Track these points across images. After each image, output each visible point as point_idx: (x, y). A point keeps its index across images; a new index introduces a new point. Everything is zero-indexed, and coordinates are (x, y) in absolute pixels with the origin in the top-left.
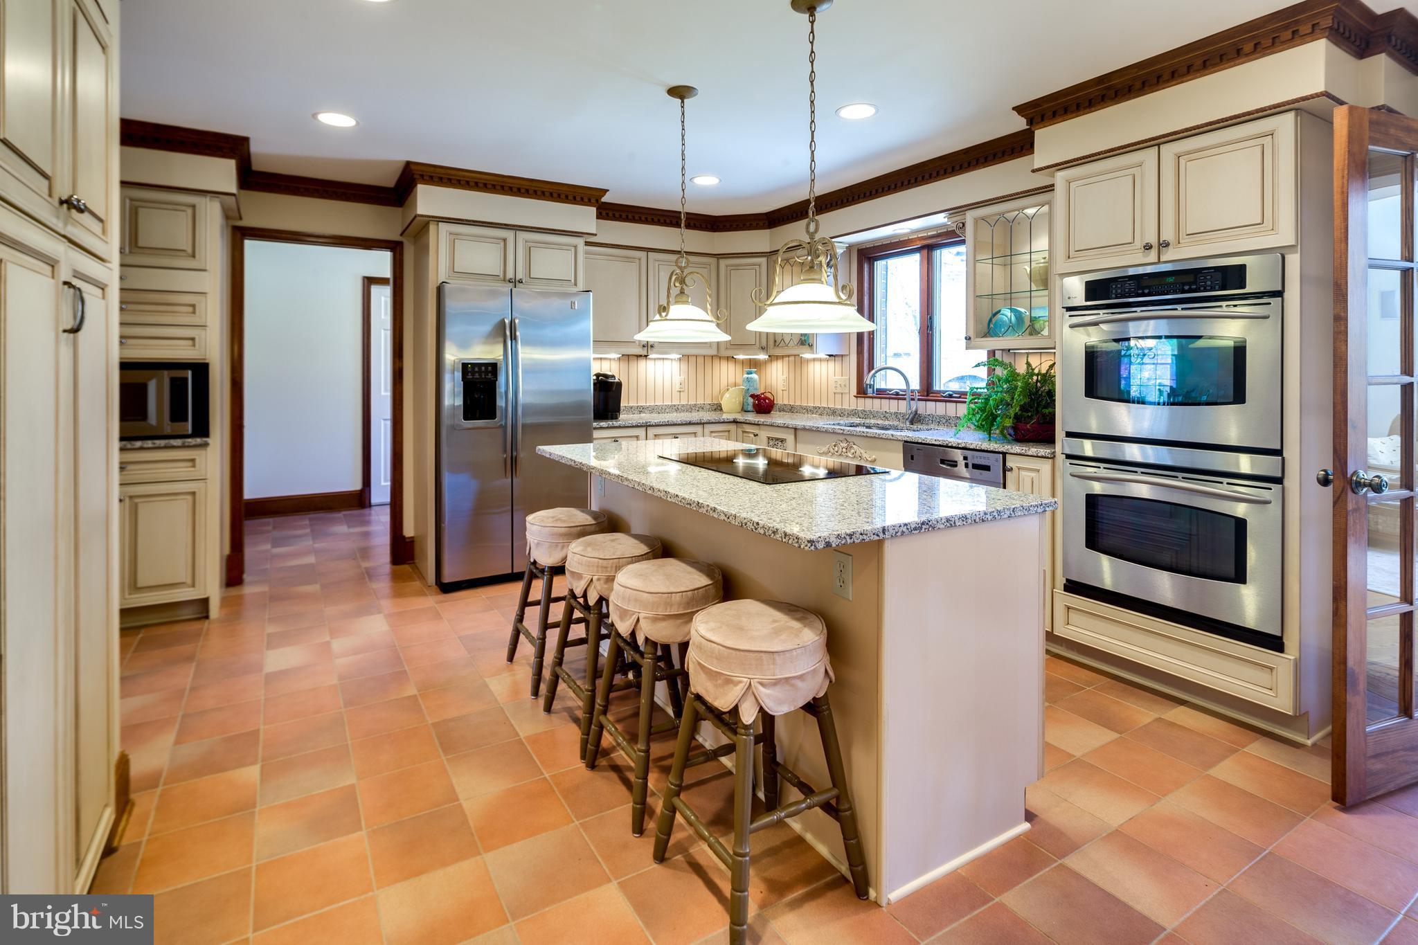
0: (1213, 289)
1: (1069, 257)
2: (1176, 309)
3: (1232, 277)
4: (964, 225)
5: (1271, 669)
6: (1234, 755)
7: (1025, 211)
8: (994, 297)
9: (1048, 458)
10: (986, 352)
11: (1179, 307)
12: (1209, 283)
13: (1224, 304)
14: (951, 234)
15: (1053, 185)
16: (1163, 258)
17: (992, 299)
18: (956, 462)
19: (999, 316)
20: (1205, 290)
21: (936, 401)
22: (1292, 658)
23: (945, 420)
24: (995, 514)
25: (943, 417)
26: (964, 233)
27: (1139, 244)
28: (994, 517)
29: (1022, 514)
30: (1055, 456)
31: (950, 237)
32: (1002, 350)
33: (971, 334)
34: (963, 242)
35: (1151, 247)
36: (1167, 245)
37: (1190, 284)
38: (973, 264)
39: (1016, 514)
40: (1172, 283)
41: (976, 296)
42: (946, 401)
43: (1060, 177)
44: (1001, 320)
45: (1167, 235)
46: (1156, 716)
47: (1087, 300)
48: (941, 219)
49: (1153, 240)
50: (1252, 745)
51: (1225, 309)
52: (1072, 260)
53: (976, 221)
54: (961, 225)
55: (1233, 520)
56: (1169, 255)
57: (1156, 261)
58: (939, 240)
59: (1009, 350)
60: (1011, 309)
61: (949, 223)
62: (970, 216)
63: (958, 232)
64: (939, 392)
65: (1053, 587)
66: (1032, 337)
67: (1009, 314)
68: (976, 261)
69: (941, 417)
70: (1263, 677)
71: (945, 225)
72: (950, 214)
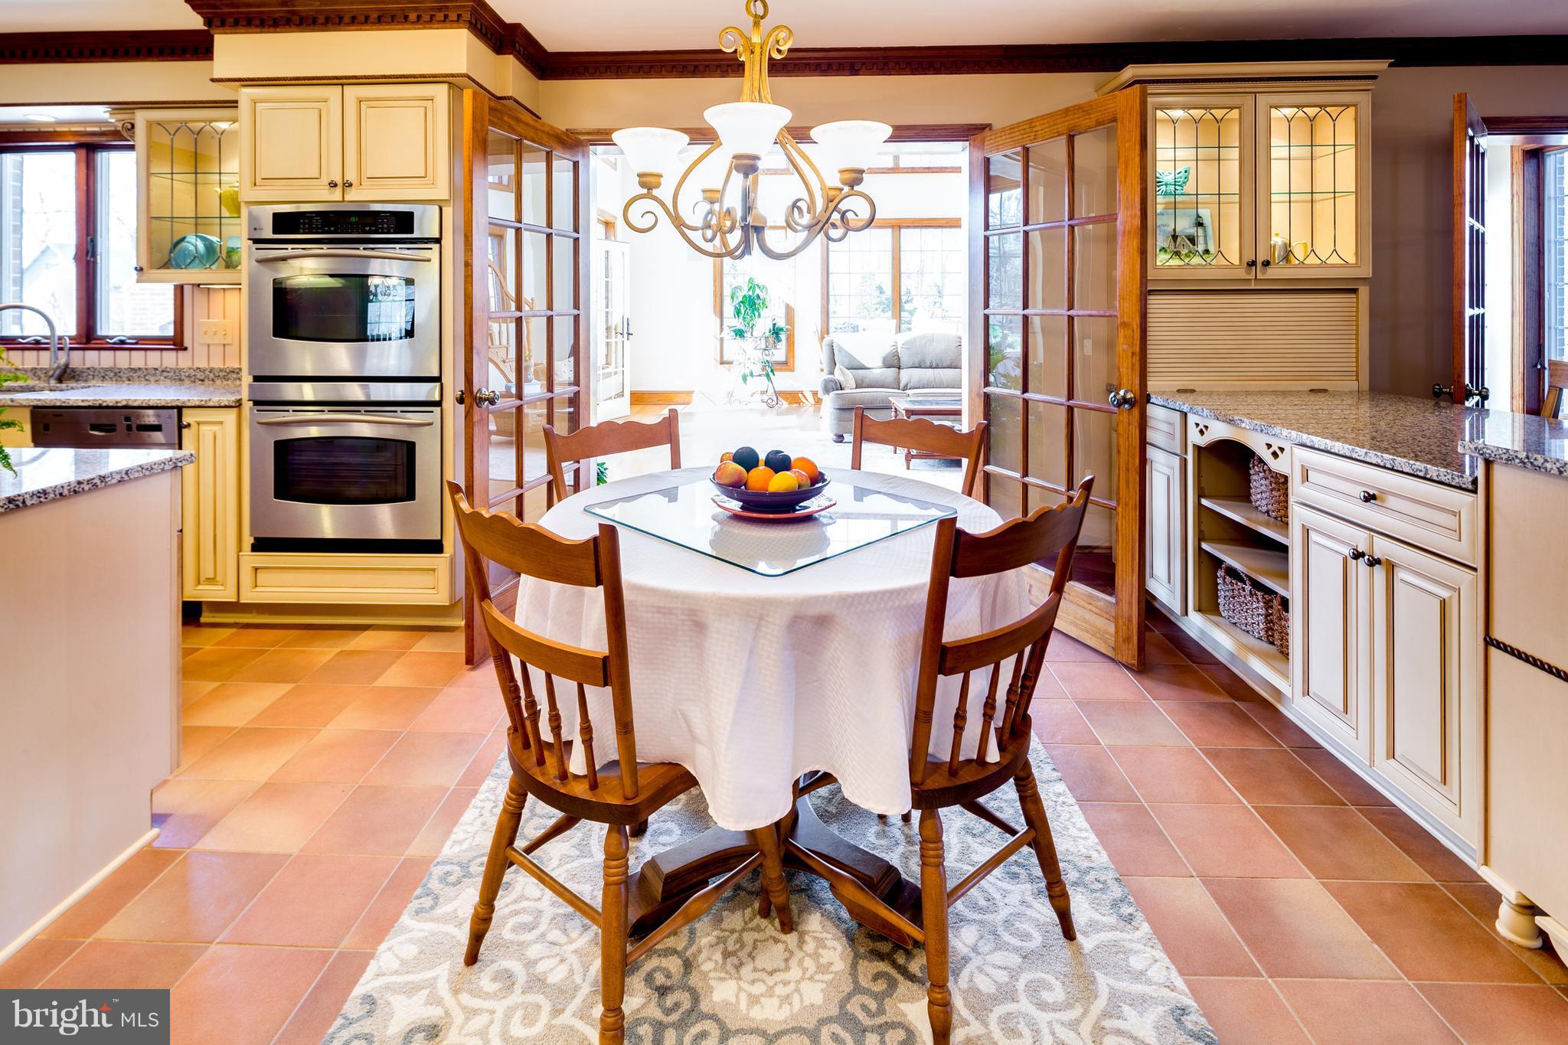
0: (389, 232)
1: (255, 185)
2: (358, 249)
3: (403, 222)
4: (133, 126)
5: (434, 570)
6: (401, 659)
7: (213, 124)
8: (175, 220)
9: (232, 407)
10: (173, 287)
11: (361, 246)
12: (385, 226)
13: (397, 246)
14: (116, 134)
15: (236, 102)
16: (348, 198)
17: (172, 222)
18: (115, 425)
19: (184, 244)
20: (383, 233)
21: (99, 349)
22: (448, 555)
23: (112, 374)
24: (97, 481)
25: (110, 370)
26: (133, 137)
27: (325, 180)
28: (95, 485)
29: (141, 475)
30: (240, 404)
31: (116, 139)
32: (193, 285)
33: (144, 264)
34: (132, 148)
35: (336, 185)
36: (351, 185)
37: (370, 225)
38: (146, 176)
39: (131, 477)
40: (354, 223)
41: (151, 220)
42: (115, 349)
43: (245, 94)
44: (186, 249)
45: (351, 176)
46: (338, 650)
47: (275, 232)
48: (101, 113)
49: (338, 180)
50: (418, 644)
51: (398, 251)
52: (258, 188)
53: (150, 125)
54: (129, 126)
55: (405, 445)
56: (353, 195)
57: (341, 199)
58: (103, 140)
59: (199, 285)
60: (197, 236)
61: (113, 121)
62: (141, 118)
63: (125, 133)
64: (104, 338)
65: (240, 549)
66: (228, 271)
67: (194, 241)
68: (149, 174)
69: (106, 370)
70: (426, 579)
71: (105, 123)
72: (113, 109)
